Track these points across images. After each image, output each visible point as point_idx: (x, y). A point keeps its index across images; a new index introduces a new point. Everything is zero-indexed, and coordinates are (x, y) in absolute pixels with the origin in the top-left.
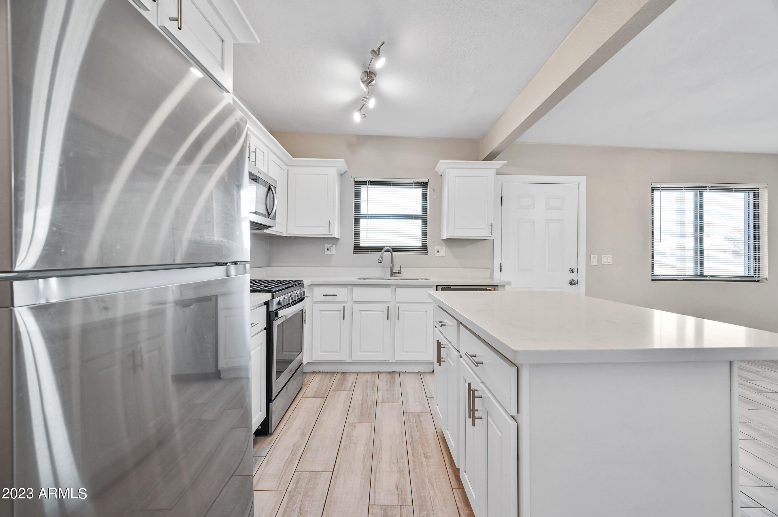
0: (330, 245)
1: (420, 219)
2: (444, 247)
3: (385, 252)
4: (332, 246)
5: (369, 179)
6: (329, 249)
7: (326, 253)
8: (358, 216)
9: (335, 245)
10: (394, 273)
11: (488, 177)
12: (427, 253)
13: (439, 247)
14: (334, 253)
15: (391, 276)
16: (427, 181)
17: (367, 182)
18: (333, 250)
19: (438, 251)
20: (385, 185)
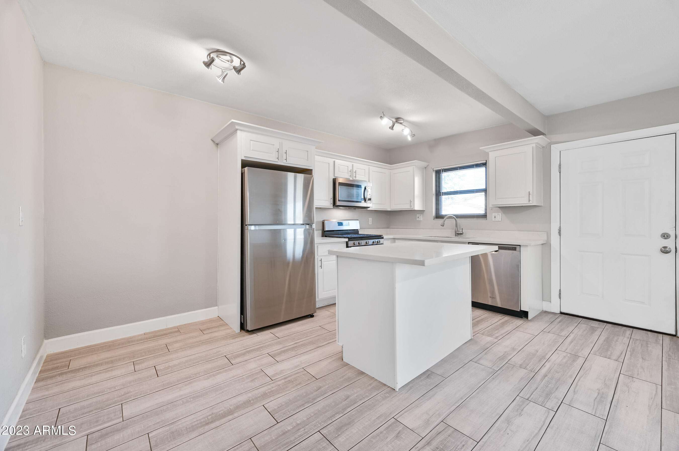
0: (419, 215)
1: (484, 192)
2: (500, 214)
3: (447, 218)
4: (421, 215)
5: (443, 168)
6: (419, 217)
7: (417, 220)
8: (438, 194)
9: (422, 215)
10: (458, 234)
11: (526, 152)
12: (486, 219)
13: (496, 214)
14: (422, 220)
15: (455, 236)
16: (485, 162)
17: (441, 170)
18: (421, 218)
19: (495, 217)
20: (464, 169)
